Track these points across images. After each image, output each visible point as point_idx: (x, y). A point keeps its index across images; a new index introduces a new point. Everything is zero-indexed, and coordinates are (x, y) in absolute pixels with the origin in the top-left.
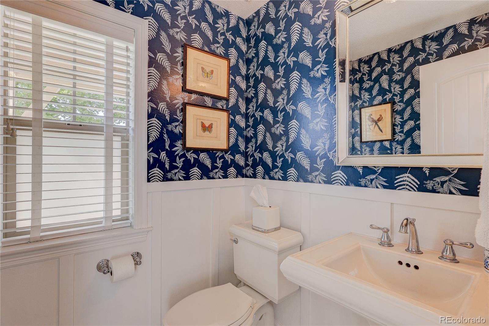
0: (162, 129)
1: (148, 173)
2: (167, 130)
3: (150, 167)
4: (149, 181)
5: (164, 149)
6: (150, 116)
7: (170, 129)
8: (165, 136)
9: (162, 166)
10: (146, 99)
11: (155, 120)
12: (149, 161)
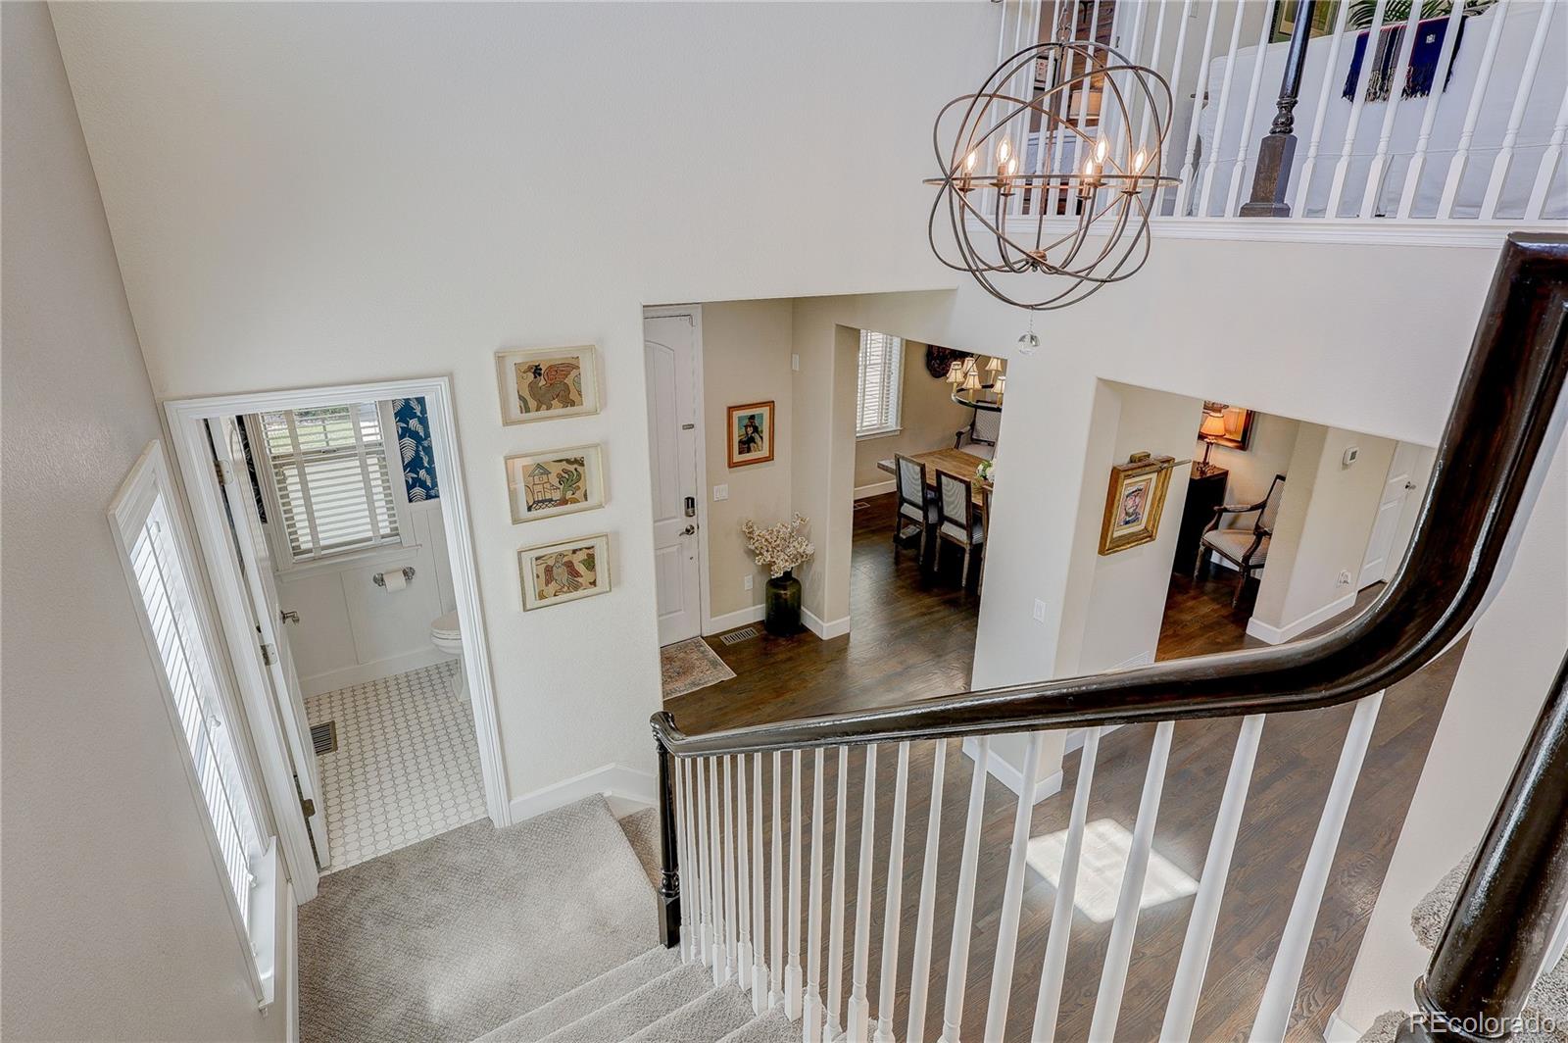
0: (417, 447)
1: (409, 494)
2: (423, 447)
3: (409, 487)
4: (410, 501)
5: (422, 467)
6: (401, 437)
7: (426, 445)
8: (422, 453)
9: (423, 484)
10: (393, 420)
11: (407, 440)
12: (407, 482)
